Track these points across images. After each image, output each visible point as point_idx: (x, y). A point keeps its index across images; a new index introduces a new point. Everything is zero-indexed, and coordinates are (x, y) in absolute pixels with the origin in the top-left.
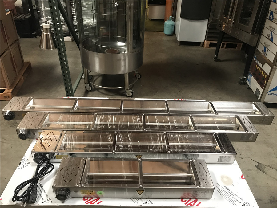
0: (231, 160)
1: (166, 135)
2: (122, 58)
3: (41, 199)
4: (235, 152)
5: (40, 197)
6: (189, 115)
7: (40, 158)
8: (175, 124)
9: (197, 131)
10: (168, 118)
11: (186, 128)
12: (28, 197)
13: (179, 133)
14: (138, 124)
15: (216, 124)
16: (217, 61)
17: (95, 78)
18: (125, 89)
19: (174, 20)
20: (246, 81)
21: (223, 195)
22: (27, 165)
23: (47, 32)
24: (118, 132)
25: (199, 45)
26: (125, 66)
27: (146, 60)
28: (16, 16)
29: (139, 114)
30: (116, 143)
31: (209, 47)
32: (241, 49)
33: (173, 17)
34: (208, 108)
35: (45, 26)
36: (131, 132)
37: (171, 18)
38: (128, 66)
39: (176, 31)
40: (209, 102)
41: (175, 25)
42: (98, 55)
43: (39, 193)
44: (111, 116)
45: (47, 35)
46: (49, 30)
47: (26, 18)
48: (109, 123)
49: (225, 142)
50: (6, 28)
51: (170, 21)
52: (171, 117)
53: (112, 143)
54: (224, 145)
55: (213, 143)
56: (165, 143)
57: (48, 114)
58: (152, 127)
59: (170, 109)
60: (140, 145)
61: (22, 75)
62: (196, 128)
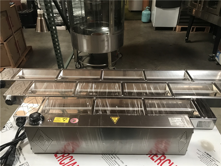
0: (211, 125)
1: (144, 100)
2: (106, 39)
3: (19, 162)
4: (215, 117)
5: (18, 160)
6: (166, 82)
7: (21, 122)
8: (153, 91)
9: (174, 97)
10: (145, 85)
11: (164, 94)
12: (5, 159)
13: (156, 99)
14: (117, 90)
15: (193, 91)
16: (188, 42)
17: (84, 58)
18: (108, 66)
19: (150, 10)
20: (215, 58)
21: (204, 162)
22: (10, 129)
23: (41, 17)
24: (97, 98)
25: (172, 30)
26: (108, 46)
27: (126, 42)
28: (22, 11)
29: (118, 82)
30: (95, 108)
31: (181, 31)
32: (209, 32)
33: (149, 8)
34: (184, 76)
35: (40, 11)
36: (109, 98)
37: (147, 8)
38: (111, 46)
39: (152, 19)
40: (185, 71)
41: (151, 14)
42: (85, 37)
43: (18, 156)
44: (91, 84)
45: (41, 20)
46: (42, 16)
47: (29, 12)
48: (89, 90)
49: (204, 107)
50: (10, 18)
51: (147, 10)
52: (149, 84)
53: (90, 108)
54: (203, 110)
55: (191, 108)
56: (143, 109)
57: (34, 82)
58: (130, 93)
59: (147, 78)
60: (118, 110)
61: (24, 56)
62: (173, 94)
